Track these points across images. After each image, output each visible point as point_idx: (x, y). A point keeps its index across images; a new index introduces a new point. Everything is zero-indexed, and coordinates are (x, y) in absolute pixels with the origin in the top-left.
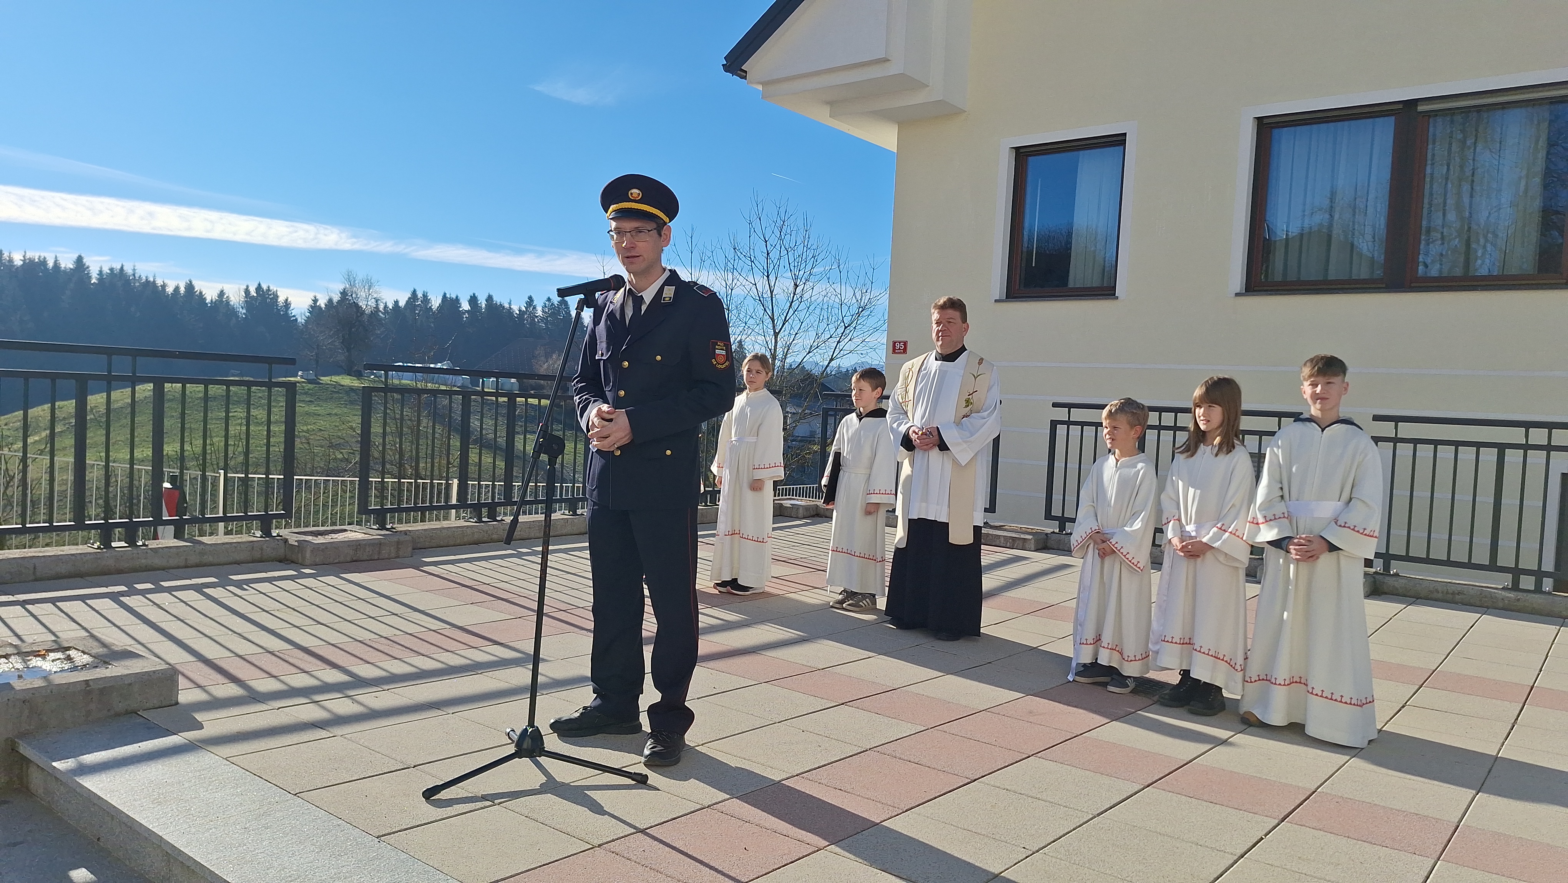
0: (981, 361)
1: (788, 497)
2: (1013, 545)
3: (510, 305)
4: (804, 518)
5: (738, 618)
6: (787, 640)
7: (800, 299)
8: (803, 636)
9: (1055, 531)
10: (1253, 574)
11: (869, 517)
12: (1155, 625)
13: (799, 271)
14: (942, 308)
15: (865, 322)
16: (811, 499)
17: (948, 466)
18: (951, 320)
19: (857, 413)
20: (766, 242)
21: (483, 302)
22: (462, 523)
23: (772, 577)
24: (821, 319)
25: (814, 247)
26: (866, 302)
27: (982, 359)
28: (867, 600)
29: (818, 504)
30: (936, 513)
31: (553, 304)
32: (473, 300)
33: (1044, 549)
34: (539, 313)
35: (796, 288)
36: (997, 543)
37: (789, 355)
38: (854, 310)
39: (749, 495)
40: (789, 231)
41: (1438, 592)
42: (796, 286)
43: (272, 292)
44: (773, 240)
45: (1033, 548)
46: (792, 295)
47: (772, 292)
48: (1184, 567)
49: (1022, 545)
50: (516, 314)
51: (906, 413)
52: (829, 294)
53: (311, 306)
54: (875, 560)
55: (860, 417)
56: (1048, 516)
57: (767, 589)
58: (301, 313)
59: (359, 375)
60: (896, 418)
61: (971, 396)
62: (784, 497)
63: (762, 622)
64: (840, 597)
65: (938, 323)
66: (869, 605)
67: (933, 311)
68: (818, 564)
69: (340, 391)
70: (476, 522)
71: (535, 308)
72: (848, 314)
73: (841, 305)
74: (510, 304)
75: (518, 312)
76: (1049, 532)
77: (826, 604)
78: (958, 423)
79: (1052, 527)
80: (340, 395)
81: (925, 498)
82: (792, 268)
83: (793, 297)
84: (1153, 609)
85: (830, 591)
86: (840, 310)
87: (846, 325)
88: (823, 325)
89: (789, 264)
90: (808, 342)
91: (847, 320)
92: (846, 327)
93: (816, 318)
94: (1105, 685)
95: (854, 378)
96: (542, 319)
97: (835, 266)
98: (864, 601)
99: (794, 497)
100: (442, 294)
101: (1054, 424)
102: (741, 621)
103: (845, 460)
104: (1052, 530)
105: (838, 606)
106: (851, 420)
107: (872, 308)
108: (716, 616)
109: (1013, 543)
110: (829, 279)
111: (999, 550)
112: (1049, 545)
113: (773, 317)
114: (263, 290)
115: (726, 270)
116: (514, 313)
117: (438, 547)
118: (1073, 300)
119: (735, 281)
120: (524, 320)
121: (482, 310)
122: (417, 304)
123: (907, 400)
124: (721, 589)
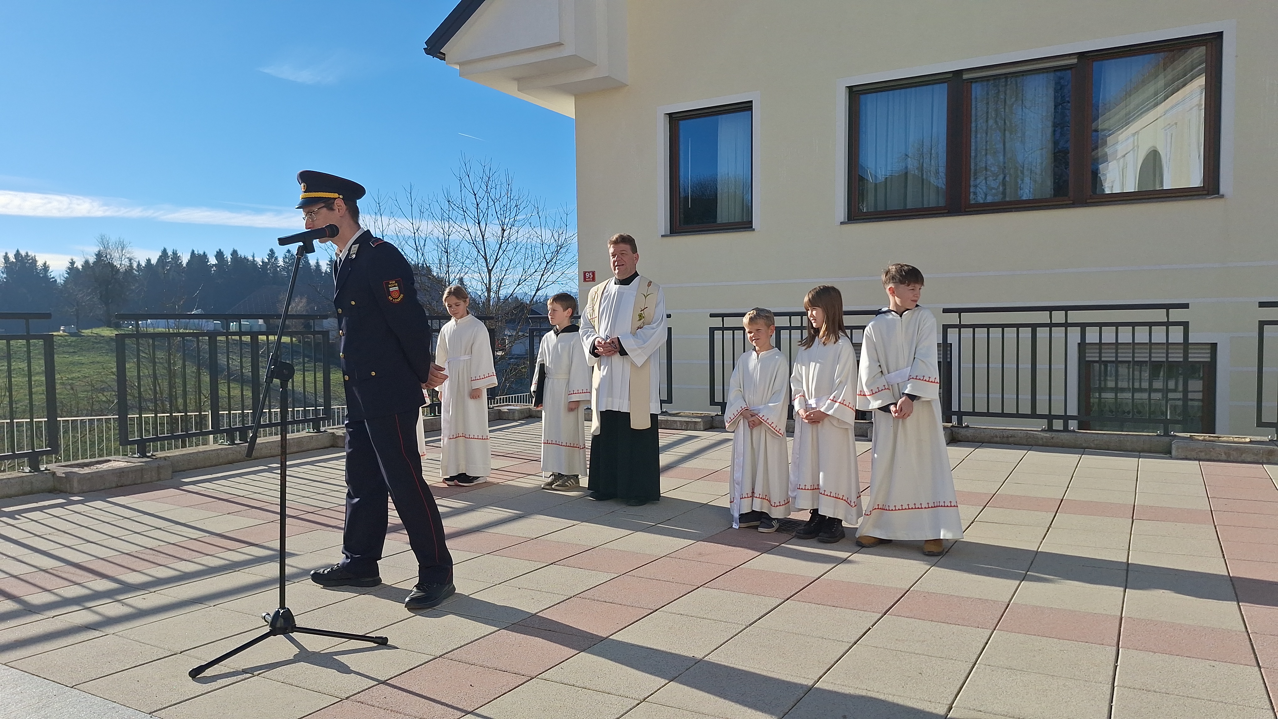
0: (650, 284)
1: (505, 404)
2: (687, 427)
3: (254, 258)
4: (519, 420)
5: (464, 505)
6: (506, 519)
7: (507, 241)
8: (519, 514)
9: (718, 414)
10: (863, 434)
11: (572, 415)
12: (792, 477)
13: (505, 218)
14: (616, 243)
15: (563, 258)
16: (525, 404)
17: (628, 367)
18: (623, 252)
19: (554, 330)
20: (475, 195)
21: (228, 256)
22: (217, 446)
23: (492, 469)
24: (526, 257)
25: (516, 198)
26: (563, 241)
27: (651, 282)
28: (572, 480)
29: (531, 407)
30: (620, 405)
31: (292, 255)
32: (220, 255)
33: (711, 428)
34: (281, 263)
35: (504, 232)
36: (675, 427)
37: (501, 288)
38: (553, 248)
39: (471, 403)
40: (494, 186)
41: (997, 437)
42: (504, 230)
43: (31, 257)
44: (481, 193)
45: (702, 428)
46: (501, 238)
47: (483, 237)
48: (810, 431)
49: (692, 426)
50: (260, 265)
51: (594, 327)
52: (532, 236)
54: (579, 448)
55: (557, 334)
56: (713, 402)
57: (489, 479)
58: (60, 275)
59: (117, 326)
60: (585, 332)
61: (642, 312)
62: (502, 404)
63: (484, 506)
64: (550, 480)
65: (613, 256)
66: (573, 484)
67: (609, 246)
68: (531, 455)
69: (102, 341)
70: (229, 445)
71: (276, 259)
72: (549, 252)
73: (542, 245)
74: (253, 256)
75: (261, 264)
76: (714, 415)
77: (538, 487)
78: (634, 334)
79: (715, 411)
80: (102, 345)
81: (611, 394)
82: (499, 216)
83: (502, 240)
84: (790, 467)
86: (542, 249)
87: (548, 261)
88: (529, 262)
89: (496, 213)
90: (517, 277)
91: (548, 257)
92: (548, 263)
93: (522, 256)
94: (758, 527)
95: (549, 302)
96: (284, 268)
97: (535, 213)
98: (569, 482)
99: (511, 404)
100: (191, 251)
101: (712, 330)
102: (467, 507)
103: (548, 369)
104: (716, 414)
105: (548, 487)
106: (550, 336)
107: (568, 247)
108: (445, 505)
109: (687, 426)
110: (530, 223)
111: (676, 432)
112: (714, 425)
113: (486, 257)
114: (22, 256)
115: (442, 219)
116: (258, 264)
117: (196, 469)
118: (721, 233)
119: (451, 228)
120: (270, 270)
121: (228, 263)
122: (167, 261)
123: (594, 317)
124: (450, 483)
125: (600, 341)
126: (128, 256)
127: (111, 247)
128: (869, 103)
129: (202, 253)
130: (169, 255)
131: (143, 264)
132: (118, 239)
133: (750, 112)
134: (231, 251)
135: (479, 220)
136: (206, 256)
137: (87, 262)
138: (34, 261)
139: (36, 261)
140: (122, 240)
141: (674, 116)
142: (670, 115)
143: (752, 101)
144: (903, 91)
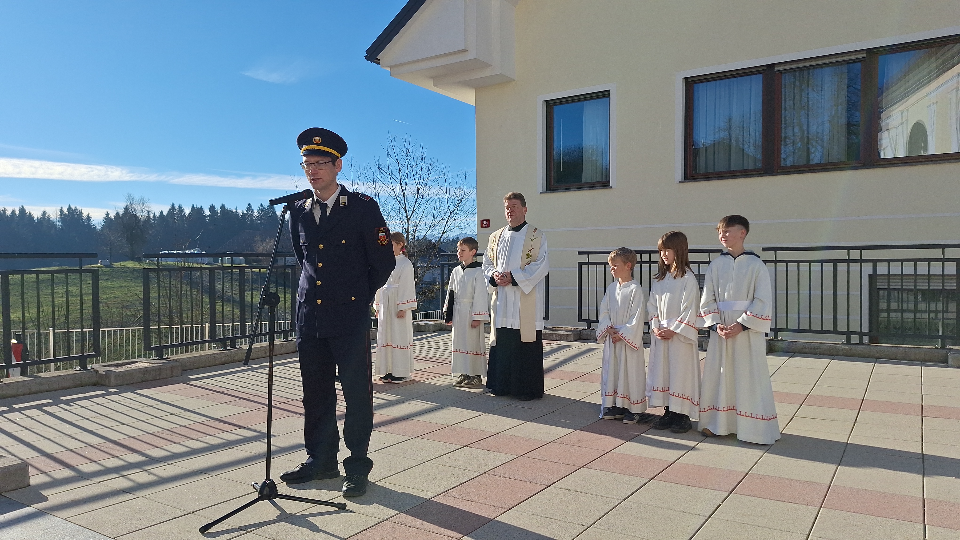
0: (535, 230)
1: (422, 319)
2: (561, 339)
4: (433, 332)
5: (396, 398)
6: (428, 409)
7: (421, 197)
8: (438, 406)
9: (585, 328)
10: (702, 347)
11: (475, 329)
12: (648, 381)
13: (420, 179)
14: (509, 199)
15: (463, 209)
16: (437, 320)
17: (518, 295)
18: (515, 206)
19: (461, 266)
20: (398, 163)
21: (218, 209)
22: (212, 352)
23: (415, 370)
24: (435, 208)
25: (428, 165)
27: (536, 229)
28: (476, 380)
29: (442, 322)
30: (512, 324)
31: (264, 208)
32: (212, 208)
33: (579, 340)
34: (256, 213)
36: (553, 338)
37: (417, 232)
38: (455, 202)
39: (396, 321)
40: (412, 156)
41: (806, 349)
42: (419, 189)
43: (78, 211)
44: (403, 162)
45: (573, 340)
46: (417, 195)
47: (404, 194)
48: (662, 345)
49: (566, 338)
50: (241, 215)
51: (493, 264)
52: (439, 193)
53: (105, 218)
54: (480, 355)
55: (464, 268)
56: (580, 320)
58: (99, 223)
59: (139, 261)
60: (487, 267)
61: (530, 252)
62: (420, 320)
63: (412, 399)
64: (459, 379)
65: (508, 208)
66: (477, 383)
67: (504, 201)
68: (444, 360)
69: (127, 271)
70: (222, 350)
71: (252, 211)
72: (452, 204)
73: (447, 199)
74: (236, 209)
75: (242, 214)
76: (582, 329)
77: (450, 385)
78: (523, 269)
79: (583, 326)
80: (127, 274)
81: (505, 315)
82: (416, 178)
84: (646, 370)
85: (454, 376)
86: (447, 203)
87: (451, 211)
88: (437, 212)
89: (414, 176)
90: (429, 223)
91: (451, 208)
92: (451, 213)
93: (432, 208)
94: (621, 419)
95: (459, 244)
96: (258, 218)
97: (442, 176)
98: (474, 381)
99: (426, 319)
100: (191, 205)
101: (580, 264)
102: (398, 400)
103: (457, 295)
105: (458, 385)
106: (458, 270)
107: (466, 201)
108: (381, 398)
110: (438, 184)
111: (555, 342)
112: (582, 337)
113: (406, 209)
114: (72, 209)
115: (374, 181)
116: (239, 215)
117: (199, 368)
118: (586, 190)
119: (381, 188)
120: (248, 219)
121: (218, 214)
122: (175, 212)
123: (493, 256)
124: (385, 381)
125: (498, 275)
126: (147, 209)
127: (135, 203)
128: (701, 90)
129: (199, 207)
130: (176, 208)
131: (158, 215)
132: (140, 197)
133: (608, 98)
134: (220, 205)
135: (401, 182)
136: (203, 209)
137: (118, 214)
138: (81, 213)
139: (82, 213)
140: (143, 198)
141: (550, 102)
142: (547, 102)
143: (610, 90)
144: (727, 80)
